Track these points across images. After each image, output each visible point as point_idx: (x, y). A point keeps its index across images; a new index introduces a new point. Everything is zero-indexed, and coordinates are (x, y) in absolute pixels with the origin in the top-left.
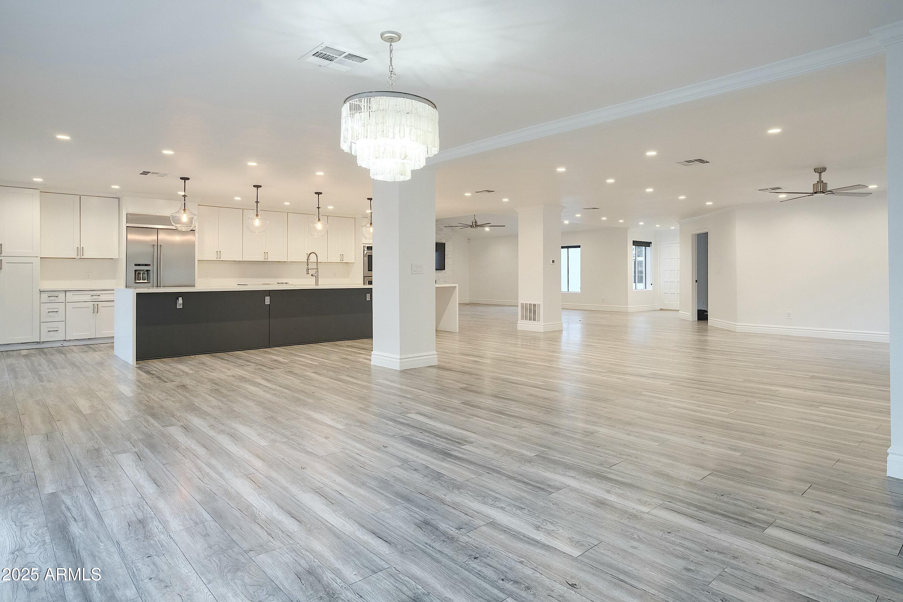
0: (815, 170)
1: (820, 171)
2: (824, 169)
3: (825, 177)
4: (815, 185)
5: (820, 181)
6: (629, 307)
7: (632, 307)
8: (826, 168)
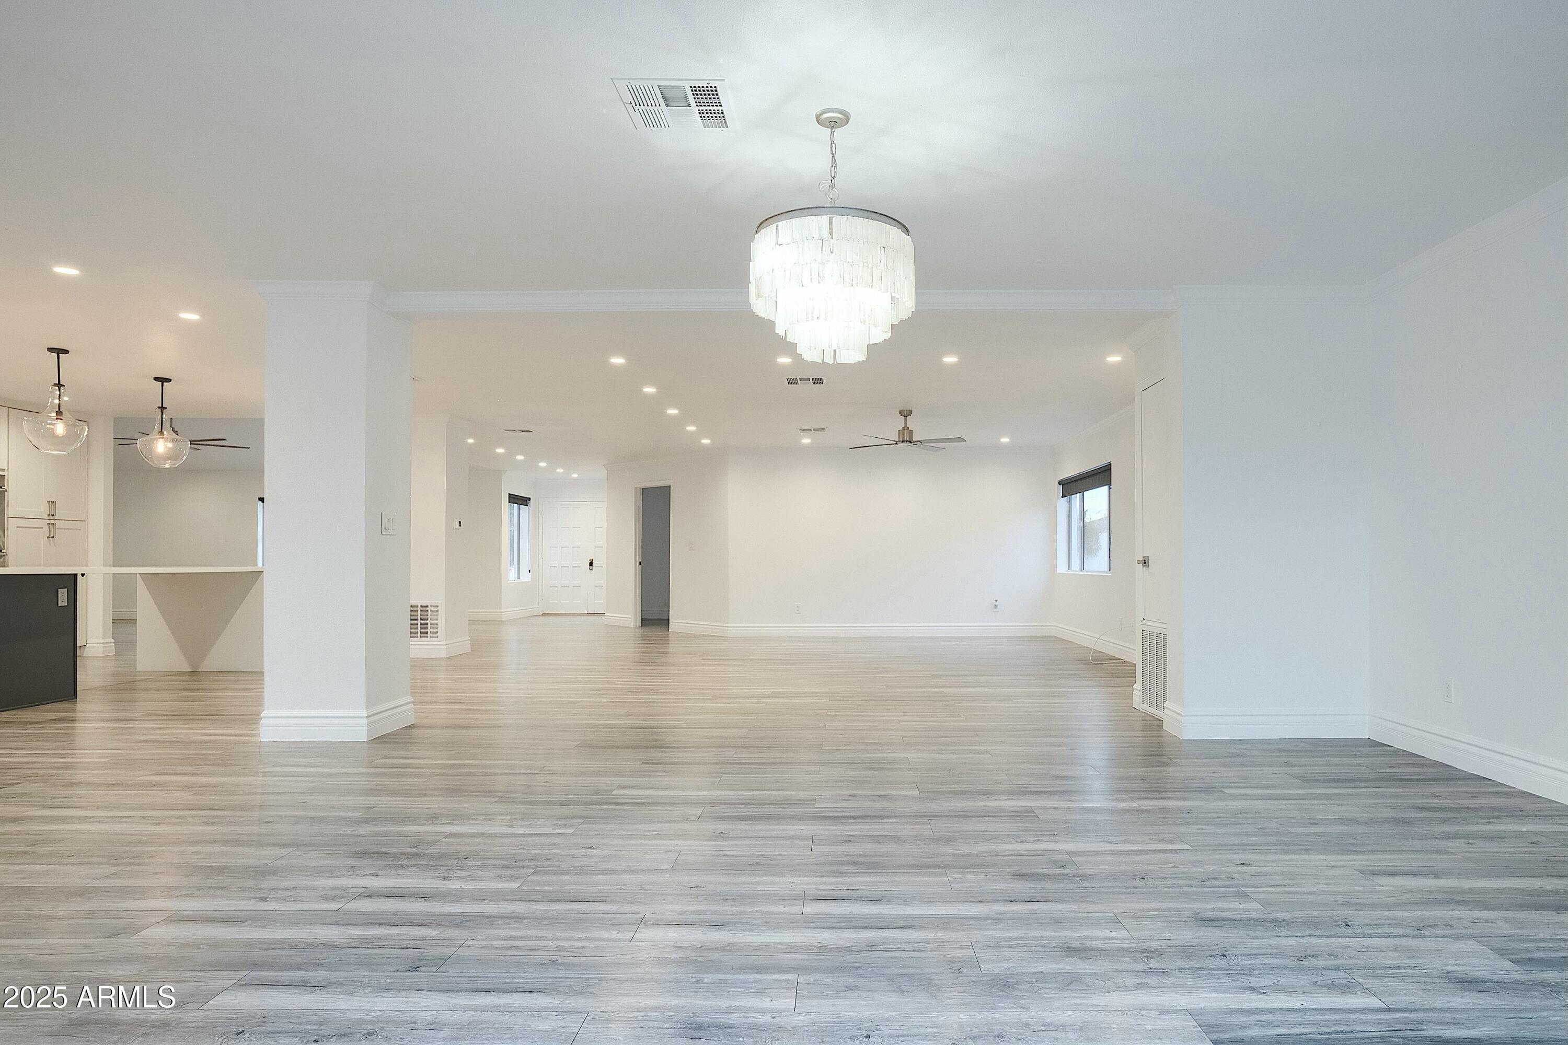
0: (901, 413)
1: (906, 414)
2: (910, 413)
3: (912, 423)
4: (901, 432)
5: (906, 428)
6: (503, 611)
7: (509, 610)
8: (912, 411)
